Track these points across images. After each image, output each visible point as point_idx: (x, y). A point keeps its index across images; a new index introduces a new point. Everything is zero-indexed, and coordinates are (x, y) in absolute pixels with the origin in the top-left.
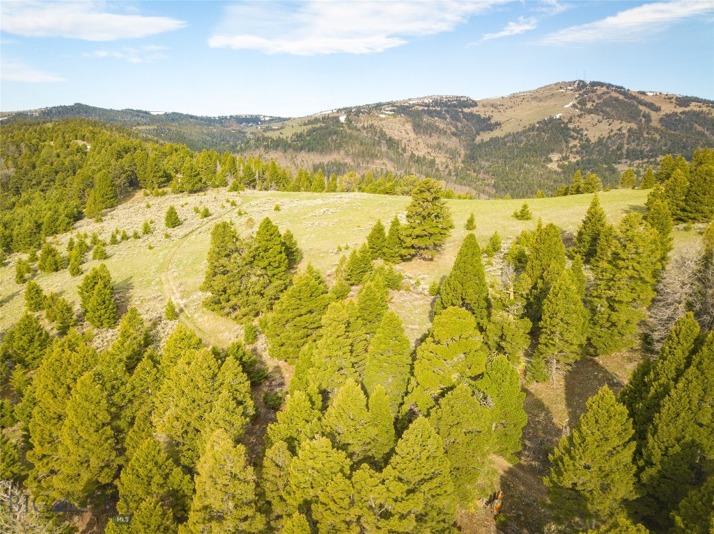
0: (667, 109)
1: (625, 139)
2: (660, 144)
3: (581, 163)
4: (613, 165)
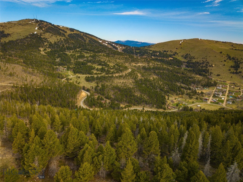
0: (69, 32)
1: (64, 43)
2: (76, 45)
3: (52, 51)
4: (64, 52)
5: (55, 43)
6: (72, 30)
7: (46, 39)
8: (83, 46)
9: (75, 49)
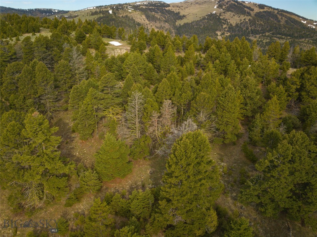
0: (257, 10)
1: (249, 24)
2: (265, 27)
3: (232, 36)
4: (247, 37)
5: (237, 25)
6: (261, 6)
7: (225, 20)
8: (276, 28)
9: (263, 33)
